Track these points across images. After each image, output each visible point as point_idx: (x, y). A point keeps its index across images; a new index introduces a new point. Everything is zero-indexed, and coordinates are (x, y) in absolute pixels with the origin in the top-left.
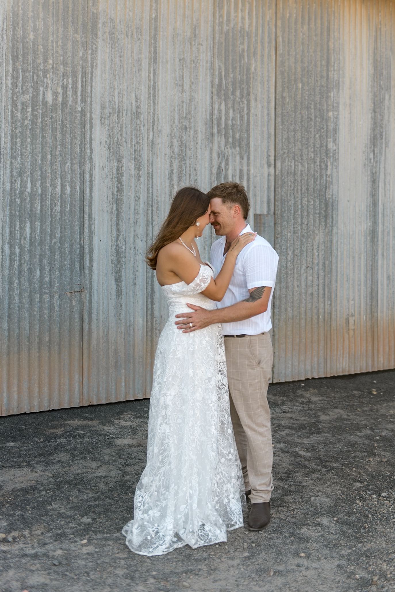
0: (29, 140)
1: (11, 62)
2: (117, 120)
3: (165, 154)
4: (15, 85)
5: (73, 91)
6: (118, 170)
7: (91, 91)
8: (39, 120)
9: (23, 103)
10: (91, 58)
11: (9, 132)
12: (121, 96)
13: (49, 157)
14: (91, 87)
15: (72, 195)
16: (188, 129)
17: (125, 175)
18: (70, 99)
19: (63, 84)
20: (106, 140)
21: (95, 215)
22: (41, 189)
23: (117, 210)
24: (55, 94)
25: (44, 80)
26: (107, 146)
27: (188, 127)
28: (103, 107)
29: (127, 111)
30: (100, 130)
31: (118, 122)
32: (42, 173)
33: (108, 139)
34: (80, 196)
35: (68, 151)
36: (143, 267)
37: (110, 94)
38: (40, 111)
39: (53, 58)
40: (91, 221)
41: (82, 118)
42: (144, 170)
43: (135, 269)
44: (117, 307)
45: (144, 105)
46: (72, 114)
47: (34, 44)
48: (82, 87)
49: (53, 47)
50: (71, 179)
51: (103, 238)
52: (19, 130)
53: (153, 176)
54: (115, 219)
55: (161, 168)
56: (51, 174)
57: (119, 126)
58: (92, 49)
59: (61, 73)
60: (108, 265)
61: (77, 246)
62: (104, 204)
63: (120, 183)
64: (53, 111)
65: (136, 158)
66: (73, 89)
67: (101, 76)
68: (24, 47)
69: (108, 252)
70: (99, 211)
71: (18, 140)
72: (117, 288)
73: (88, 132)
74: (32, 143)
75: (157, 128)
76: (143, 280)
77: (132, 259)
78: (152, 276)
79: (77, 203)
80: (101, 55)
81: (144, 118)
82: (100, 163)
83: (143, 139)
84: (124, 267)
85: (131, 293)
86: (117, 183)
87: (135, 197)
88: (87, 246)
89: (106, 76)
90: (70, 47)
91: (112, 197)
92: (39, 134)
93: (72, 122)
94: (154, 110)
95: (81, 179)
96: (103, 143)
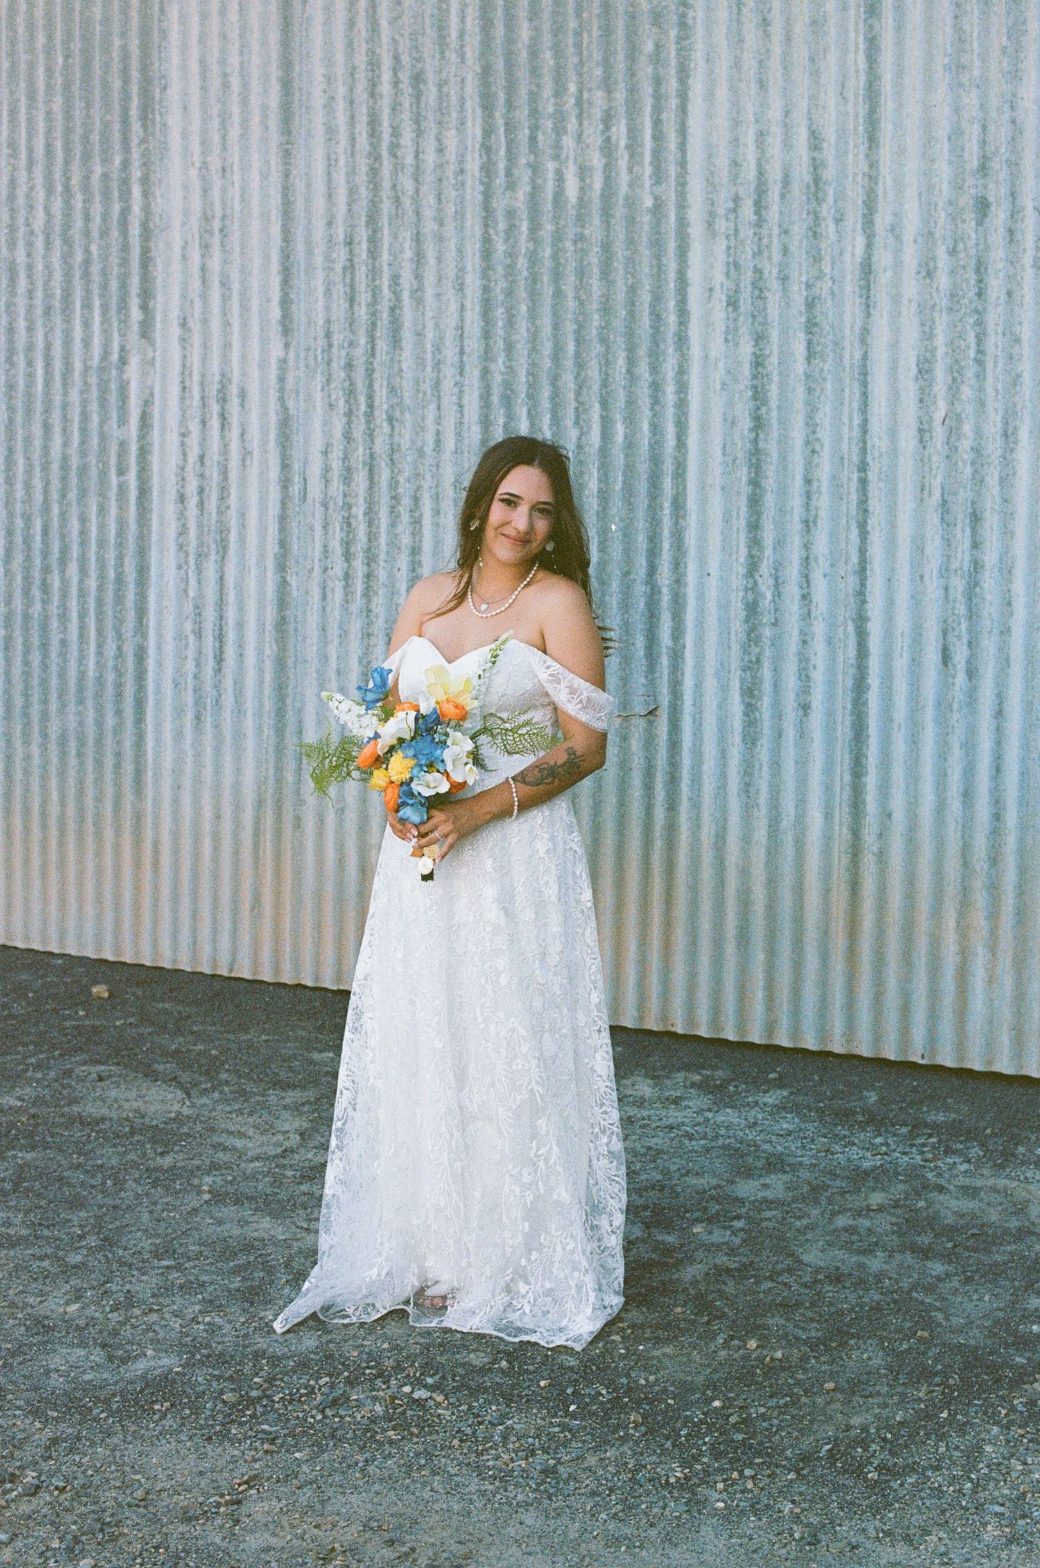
0: (524, 308)
1: (479, 112)
2: (753, 218)
3: (910, 301)
4: (488, 169)
5: (632, 156)
6: (758, 362)
7: (682, 147)
8: (548, 251)
9: (511, 214)
10: (680, 50)
11: (478, 294)
12: (769, 139)
13: (571, 347)
14: (683, 132)
15: (630, 445)
16: (993, 208)
17: (776, 378)
18: (624, 178)
19: (608, 140)
20: (723, 278)
21: (692, 503)
23: (755, 483)
24: (584, 172)
25: (558, 141)
26: (724, 298)
27: (991, 199)
28: (711, 184)
29: (786, 182)
30: (709, 253)
31: (760, 222)
32: (556, 395)
33: (728, 277)
34: (652, 447)
35: (619, 323)
36: (832, 659)
37: (735, 142)
38: (548, 228)
39: (580, 75)
40: (684, 517)
41: (657, 229)
42: (841, 358)
43: (804, 659)
44: (748, 771)
45: (841, 154)
46: (631, 221)
47: (534, 53)
48: (658, 137)
49: (579, 45)
50: (631, 403)
51: (714, 565)
52: (499, 286)
53: (866, 374)
54: (744, 509)
55: (894, 345)
56: (578, 393)
57: (765, 231)
58: (683, 25)
59: (597, 113)
60: (725, 645)
61: (640, 589)
62: (717, 469)
63: (765, 402)
64: (581, 220)
65: (816, 325)
66: (633, 147)
67: (710, 95)
68: (510, 65)
69: (724, 607)
70: (703, 488)
71: (499, 312)
72: (746, 714)
73: (672, 266)
74: (533, 315)
75: (883, 220)
76: (830, 697)
77: (796, 632)
78: (860, 686)
79: (643, 468)
80: (709, 32)
81: (840, 197)
82: (705, 348)
83: (833, 263)
84: (767, 653)
85: (790, 733)
86: (751, 404)
87: (808, 443)
88: (665, 590)
89: (722, 93)
90: (620, 34)
91: (741, 448)
92: (548, 291)
93: (631, 242)
94: (871, 166)
95: (656, 400)
96: (718, 287)
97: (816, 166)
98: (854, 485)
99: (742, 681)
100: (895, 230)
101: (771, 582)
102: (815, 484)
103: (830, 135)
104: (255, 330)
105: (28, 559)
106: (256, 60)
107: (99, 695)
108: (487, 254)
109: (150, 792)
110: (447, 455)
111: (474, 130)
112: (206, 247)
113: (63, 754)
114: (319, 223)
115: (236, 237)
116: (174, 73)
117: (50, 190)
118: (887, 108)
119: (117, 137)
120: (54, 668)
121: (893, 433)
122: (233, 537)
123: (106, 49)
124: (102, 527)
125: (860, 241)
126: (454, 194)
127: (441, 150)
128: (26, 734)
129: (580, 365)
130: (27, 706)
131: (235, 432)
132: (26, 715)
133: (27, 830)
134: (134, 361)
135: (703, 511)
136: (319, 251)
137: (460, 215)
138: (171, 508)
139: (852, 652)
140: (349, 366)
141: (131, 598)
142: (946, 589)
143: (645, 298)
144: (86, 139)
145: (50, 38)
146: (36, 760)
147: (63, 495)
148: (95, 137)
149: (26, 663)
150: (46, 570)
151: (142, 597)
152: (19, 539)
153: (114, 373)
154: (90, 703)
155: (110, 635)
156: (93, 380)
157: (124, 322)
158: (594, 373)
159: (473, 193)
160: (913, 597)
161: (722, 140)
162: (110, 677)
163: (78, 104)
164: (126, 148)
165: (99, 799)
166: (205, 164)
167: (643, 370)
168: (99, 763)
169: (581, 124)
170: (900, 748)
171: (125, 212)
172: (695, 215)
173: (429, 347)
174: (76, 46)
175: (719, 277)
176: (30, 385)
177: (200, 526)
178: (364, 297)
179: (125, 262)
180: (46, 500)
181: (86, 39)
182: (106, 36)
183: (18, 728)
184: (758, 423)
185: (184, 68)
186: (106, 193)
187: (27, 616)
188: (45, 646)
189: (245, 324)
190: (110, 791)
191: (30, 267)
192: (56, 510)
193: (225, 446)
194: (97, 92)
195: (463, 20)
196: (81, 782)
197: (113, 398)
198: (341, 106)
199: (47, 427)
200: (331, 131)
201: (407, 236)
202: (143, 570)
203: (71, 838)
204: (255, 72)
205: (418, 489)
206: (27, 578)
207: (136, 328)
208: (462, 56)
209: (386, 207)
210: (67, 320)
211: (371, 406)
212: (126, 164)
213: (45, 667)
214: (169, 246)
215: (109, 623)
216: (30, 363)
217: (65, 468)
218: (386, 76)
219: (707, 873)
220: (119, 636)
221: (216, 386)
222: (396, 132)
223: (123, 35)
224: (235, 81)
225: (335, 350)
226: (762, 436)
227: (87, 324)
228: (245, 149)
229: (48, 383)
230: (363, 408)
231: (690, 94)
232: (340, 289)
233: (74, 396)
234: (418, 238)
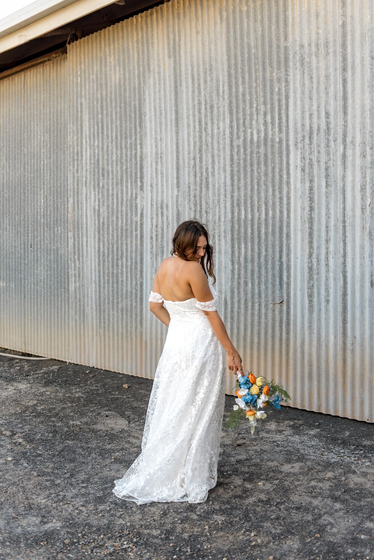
0: (242, 176)
1: (229, 115)
3: (358, 166)
4: (231, 133)
5: (272, 125)
6: (311, 189)
7: (287, 121)
8: (249, 158)
9: (238, 146)
10: (286, 90)
11: (230, 172)
12: (313, 116)
13: (256, 187)
14: (287, 116)
15: (274, 218)
17: (316, 194)
18: (270, 133)
19: (265, 121)
21: (292, 236)
22: (252, 215)
23: (311, 228)
24: (259, 132)
25: (251, 123)
26: (300, 169)
28: (296, 132)
29: (319, 130)
30: (296, 155)
31: (311, 143)
32: (252, 202)
33: (301, 162)
34: (280, 218)
35: (270, 179)
36: (336, 285)
37: (303, 118)
38: (249, 150)
39: (257, 101)
40: (290, 240)
41: (280, 147)
42: (337, 186)
43: (327, 285)
44: (310, 322)
45: (335, 119)
46: (273, 146)
47: (244, 95)
48: (280, 119)
49: (256, 92)
50: (274, 204)
51: (299, 255)
52: (236, 169)
53: (345, 191)
54: (307, 237)
55: (353, 181)
56: (258, 202)
57: (312, 146)
58: (287, 81)
59: (262, 113)
60: (302, 281)
61: (277, 263)
62: (299, 224)
63: (313, 202)
64: (258, 147)
65: (328, 176)
66: (273, 123)
67: (295, 103)
68: (237, 100)
69: (302, 268)
70: (295, 230)
71: (236, 177)
72: (309, 303)
73: (285, 159)
74: (245, 178)
75: (349, 139)
76: (335, 298)
77: (324, 276)
78: (345, 294)
79: (278, 224)
80: (294, 83)
81: (335, 133)
82: (295, 186)
83: (333, 155)
84: (315, 283)
85: (323, 310)
86: (309, 202)
87: (327, 214)
88: (284, 263)
89: (299, 102)
90: (268, 87)
91: (306, 217)
92: (249, 169)
93: (273, 153)
94: (345, 122)
95: (281, 203)
96: (298, 166)
97: (328, 124)
98: (341, 228)
99: (308, 292)
100: (353, 142)
101: (316, 260)
102: (329, 228)
103: (332, 113)
104: (170, 187)
105: (113, 256)
106: (169, 105)
107: (131, 296)
108: (232, 160)
109: (144, 325)
110: (222, 223)
111: (228, 121)
112: (157, 162)
113: (122, 314)
114: (186, 153)
115: (164, 159)
116: (148, 111)
117: (117, 148)
118: (350, 101)
119: (133, 131)
120: (120, 289)
121: (353, 210)
122: (165, 249)
123: (130, 106)
124: (131, 247)
125: (342, 147)
126: (222, 142)
127: (218, 128)
128: (113, 308)
129: (259, 193)
130: (113, 300)
131: (165, 218)
132: (113, 302)
133: (113, 336)
134: (139, 197)
135: (295, 238)
136: (186, 162)
137: (224, 148)
138: (149, 241)
139: (342, 282)
140: (195, 196)
141: (139, 267)
142: (372, 261)
143: (277, 170)
144: (126, 133)
145: (116, 103)
146: (116, 316)
147: (122, 237)
148: (128, 132)
149: (113, 287)
150: (117, 260)
151: (142, 267)
152: (111, 251)
153: (134, 201)
154: (129, 299)
155: (134, 278)
156: (129, 204)
157: (136, 186)
158: (263, 195)
159: (228, 141)
160: (361, 264)
161: (299, 118)
162: (134, 291)
163: (124, 122)
164: (136, 135)
165: (131, 328)
166: (156, 137)
167: (277, 193)
168: (131, 317)
169: (257, 116)
170: (358, 315)
171: (136, 154)
172: (291, 143)
173: (216, 190)
174: (123, 105)
175: (299, 162)
176: (113, 205)
177: (156, 246)
178: (198, 175)
179: (136, 168)
180: (117, 239)
181: (125, 103)
182: (130, 101)
183: (111, 306)
184: (311, 209)
185: (150, 110)
186: (131, 148)
187: (113, 273)
188: (117, 282)
189: (167, 185)
190: (134, 325)
191: (112, 171)
192: (120, 242)
193: (163, 222)
194: (128, 118)
195: (224, 87)
196: (127, 322)
197: (134, 208)
198: (191, 117)
199: (117, 218)
200: (189, 125)
201: (210, 155)
202: (142, 259)
203: (125, 339)
204: (168, 109)
205: (215, 233)
206: (113, 262)
207: (139, 187)
208: (224, 98)
209: (204, 147)
210: (122, 186)
211: (201, 208)
212: (136, 139)
213: (117, 288)
214: (147, 162)
215: (134, 275)
216: (113, 199)
217: (122, 230)
218: (203, 107)
219: (299, 355)
220: (136, 279)
221: (160, 204)
222: (206, 124)
223: (134, 101)
224: (163, 112)
225: (191, 192)
226: (313, 213)
227: (127, 187)
228: (166, 133)
229: (117, 205)
230: (199, 209)
231: (289, 104)
232: (192, 173)
233: (124, 209)
234: (213, 156)
